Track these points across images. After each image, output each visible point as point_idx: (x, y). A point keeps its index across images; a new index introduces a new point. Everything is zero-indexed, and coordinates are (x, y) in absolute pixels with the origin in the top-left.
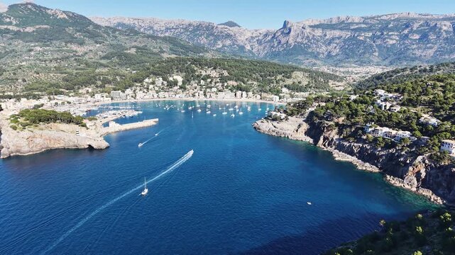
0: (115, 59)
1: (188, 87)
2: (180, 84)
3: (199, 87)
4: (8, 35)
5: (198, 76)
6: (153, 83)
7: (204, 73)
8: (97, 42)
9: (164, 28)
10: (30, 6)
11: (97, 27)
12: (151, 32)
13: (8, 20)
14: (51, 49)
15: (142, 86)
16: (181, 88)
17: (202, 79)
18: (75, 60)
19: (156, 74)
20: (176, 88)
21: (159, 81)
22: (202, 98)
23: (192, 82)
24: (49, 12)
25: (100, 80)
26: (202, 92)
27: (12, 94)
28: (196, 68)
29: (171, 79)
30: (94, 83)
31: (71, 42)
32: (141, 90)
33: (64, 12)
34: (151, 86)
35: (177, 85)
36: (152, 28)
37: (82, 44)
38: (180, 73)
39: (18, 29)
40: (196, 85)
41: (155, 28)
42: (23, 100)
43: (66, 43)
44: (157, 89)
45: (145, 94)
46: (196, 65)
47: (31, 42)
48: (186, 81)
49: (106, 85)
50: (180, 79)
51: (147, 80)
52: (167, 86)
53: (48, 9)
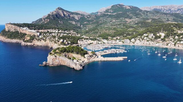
0: (140, 25)
1: (166, 39)
2: (162, 37)
3: (173, 40)
4: (107, 16)
5: (175, 34)
6: (147, 36)
7: (179, 32)
8: (137, 17)
9: (177, 9)
10: (118, 5)
11: (141, 11)
12: (170, 11)
13: (110, 11)
14: (118, 21)
15: (141, 37)
16: (162, 40)
17: (177, 36)
18: (123, 25)
19: (151, 32)
20: (159, 39)
21: (151, 35)
22: (173, 47)
23: (170, 37)
24: (124, 7)
25: (126, 33)
26: (174, 43)
27: (88, 37)
28: (175, 29)
29: (158, 35)
30: (123, 35)
31: (127, 18)
32: (139, 39)
33: (129, 6)
34: (146, 38)
35: (160, 38)
36: (170, 10)
37: (131, 18)
38: (164, 31)
39: (111, 14)
40: (172, 39)
41: (172, 10)
42: (90, 40)
43: (125, 18)
44: (148, 39)
45: (140, 42)
46: (176, 28)
47: (113, 18)
48: (167, 36)
49: (127, 36)
50: (163, 35)
51: (145, 35)
52: (155, 38)
53: (124, 6)
